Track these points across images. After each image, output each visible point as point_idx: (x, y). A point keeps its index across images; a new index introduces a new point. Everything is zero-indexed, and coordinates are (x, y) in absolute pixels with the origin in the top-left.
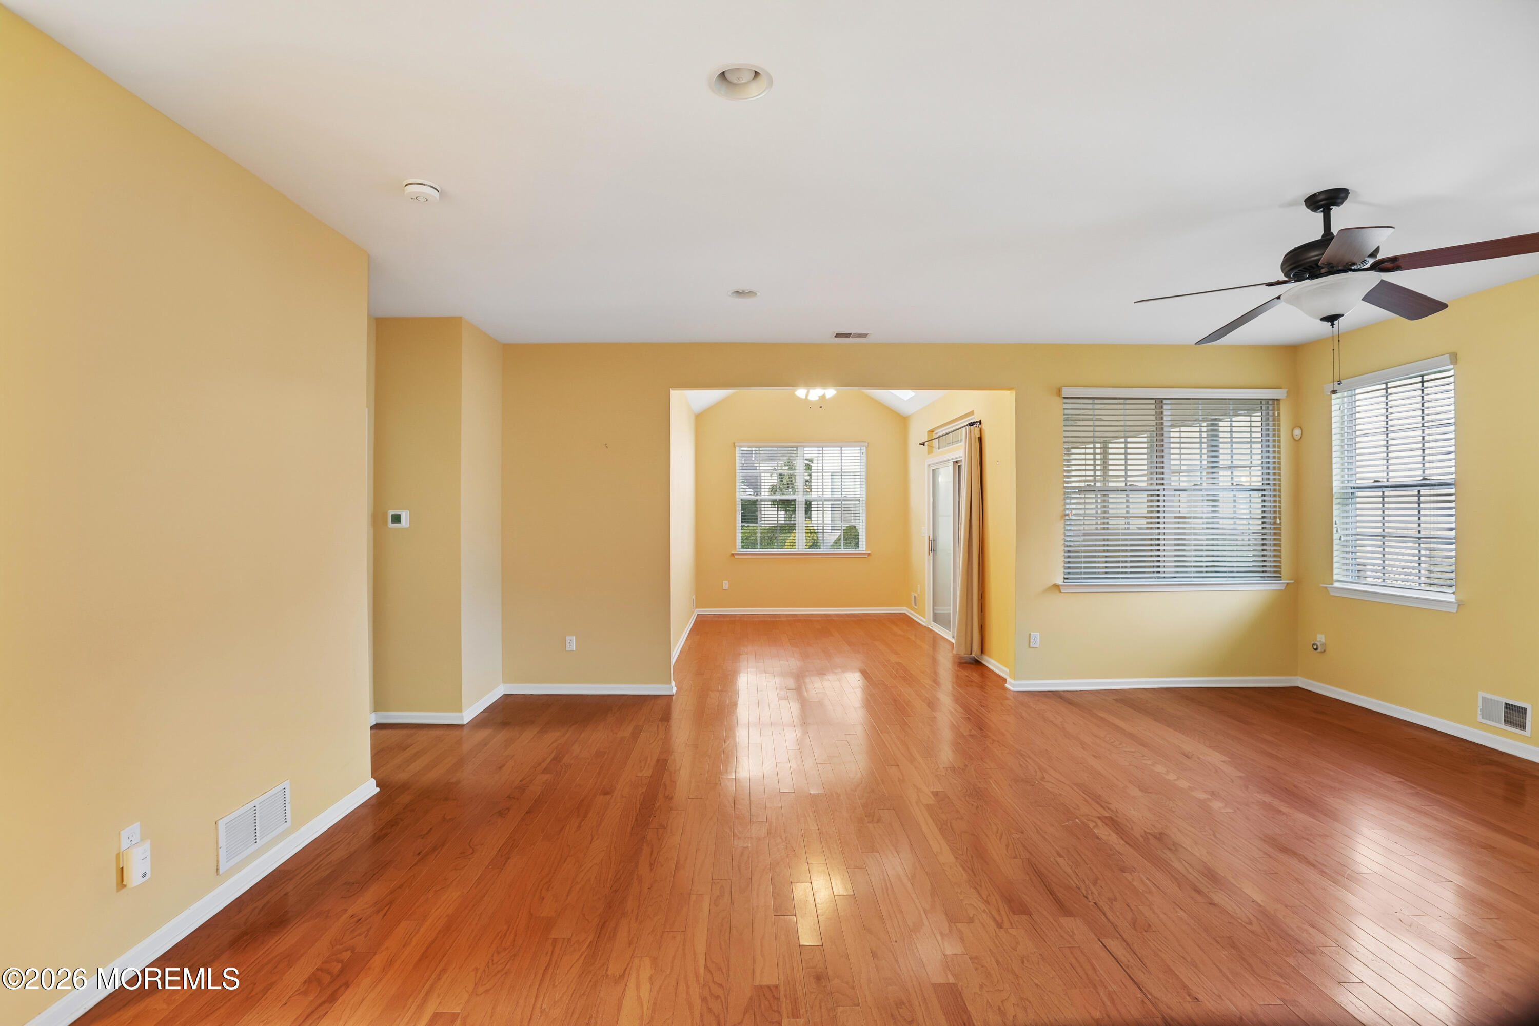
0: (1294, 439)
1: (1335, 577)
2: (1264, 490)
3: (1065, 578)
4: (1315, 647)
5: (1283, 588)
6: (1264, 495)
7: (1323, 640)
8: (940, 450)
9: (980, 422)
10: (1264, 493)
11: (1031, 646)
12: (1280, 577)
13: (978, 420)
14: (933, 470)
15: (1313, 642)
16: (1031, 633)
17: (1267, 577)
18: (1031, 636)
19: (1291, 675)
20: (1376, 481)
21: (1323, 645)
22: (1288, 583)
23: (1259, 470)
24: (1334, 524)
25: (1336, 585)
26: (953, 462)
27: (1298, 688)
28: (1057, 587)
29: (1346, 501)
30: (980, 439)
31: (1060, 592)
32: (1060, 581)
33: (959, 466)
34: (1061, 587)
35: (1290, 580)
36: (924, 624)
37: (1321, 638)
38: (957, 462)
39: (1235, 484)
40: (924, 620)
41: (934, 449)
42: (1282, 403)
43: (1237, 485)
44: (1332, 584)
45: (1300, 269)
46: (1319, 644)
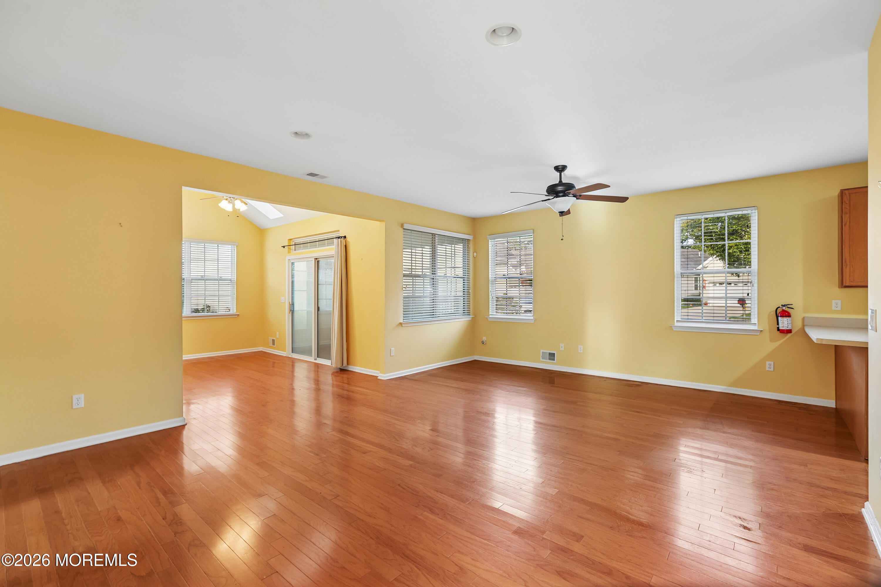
0: (474, 257)
1: (490, 313)
2: (464, 278)
3: (403, 319)
4: (483, 342)
5: (471, 319)
6: (464, 280)
7: (485, 339)
8: (296, 252)
9: (345, 237)
10: (464, 279)
11: (391, 355)
12: (470, 315)
13: (344, 236)
14: (292, 263)
15: (482, 340)
16: (392, 349)
17: (467, 315)
18: (391, 350)
19: (473, 355)
20: (504, 275)
21: (486, 341)
22: (472, 317)
23: (462, 269)
24: (490, 292)
25: (490, 316)
26: (315, 258)
27: (475, 360)
28: (401, 324)
29: (493, 283)
30: (346, 246)
31: (402, 326)
32: (402, 321)
33: (318, 261)
34: (403, 324)
35: (473, 316)
36: (285, 355)
37: (484, 339)
38: (316, 259)
39: (456, 275)
40: (285, 353)
41: (292, 250)
42: (471, 241)
43: (457, 275)
44: (489, 316)
45: (554, 192)
46: (484, 341)
